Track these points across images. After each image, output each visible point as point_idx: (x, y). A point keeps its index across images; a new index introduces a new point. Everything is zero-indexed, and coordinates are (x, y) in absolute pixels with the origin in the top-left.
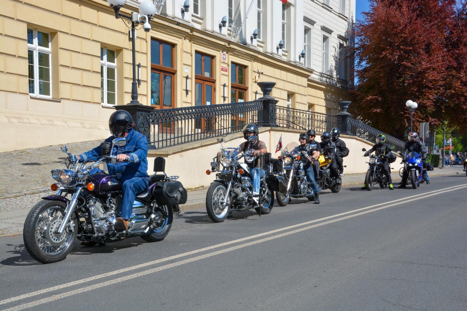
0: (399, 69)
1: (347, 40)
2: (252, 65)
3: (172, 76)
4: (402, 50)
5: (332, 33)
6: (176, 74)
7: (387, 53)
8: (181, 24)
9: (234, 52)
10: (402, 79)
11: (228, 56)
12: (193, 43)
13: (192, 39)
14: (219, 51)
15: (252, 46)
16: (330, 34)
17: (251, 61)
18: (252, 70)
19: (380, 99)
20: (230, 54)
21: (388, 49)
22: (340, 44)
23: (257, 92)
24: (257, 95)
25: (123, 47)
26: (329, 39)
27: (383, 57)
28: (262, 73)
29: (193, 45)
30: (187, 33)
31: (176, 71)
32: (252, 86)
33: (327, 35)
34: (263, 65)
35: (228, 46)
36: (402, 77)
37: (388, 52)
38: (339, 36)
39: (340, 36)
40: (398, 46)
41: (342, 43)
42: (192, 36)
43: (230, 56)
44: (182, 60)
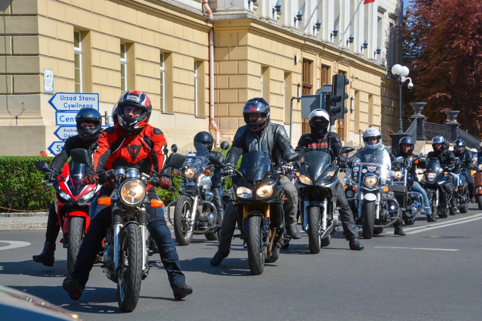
0: (474, 62)
1: (397, 17)
2: (350, 70)
3: (309, 90)
4: (477, 40)
5: (385, 13)
6: (311, 89)
7: (459, 44)
8: (320, 43)
9: (342, 61)
10: (473, 73)
11: (338, 65)
12: (322, 58)
13: (322, 54)
14: (333, 61)
15: (347, 50)
16: (383, 13)
17: (349, 67)
18: (349, 76)
19: (450, 97)
20: (339, 63)
21: (461, 38)
22: (390, 23)
23: (352, 97)
24: (352, 101)
25: (291, 70)
26: (382, 19)
27: (455, 48)
28: (357, 78)
29: (322, 59)
30: (321, 49)
31: (312, 86)
32: (349, 92)
33: (381, 15)
34: (356, 69)
35: (340, 56)
36: (474, 70)
37: (460, 42)
38: (390, 14)
39: (392, 14)
40: (473, 35)
41: (391, 22)
42: (322, 52)
43: (339, 65)
44: (316, 75)
